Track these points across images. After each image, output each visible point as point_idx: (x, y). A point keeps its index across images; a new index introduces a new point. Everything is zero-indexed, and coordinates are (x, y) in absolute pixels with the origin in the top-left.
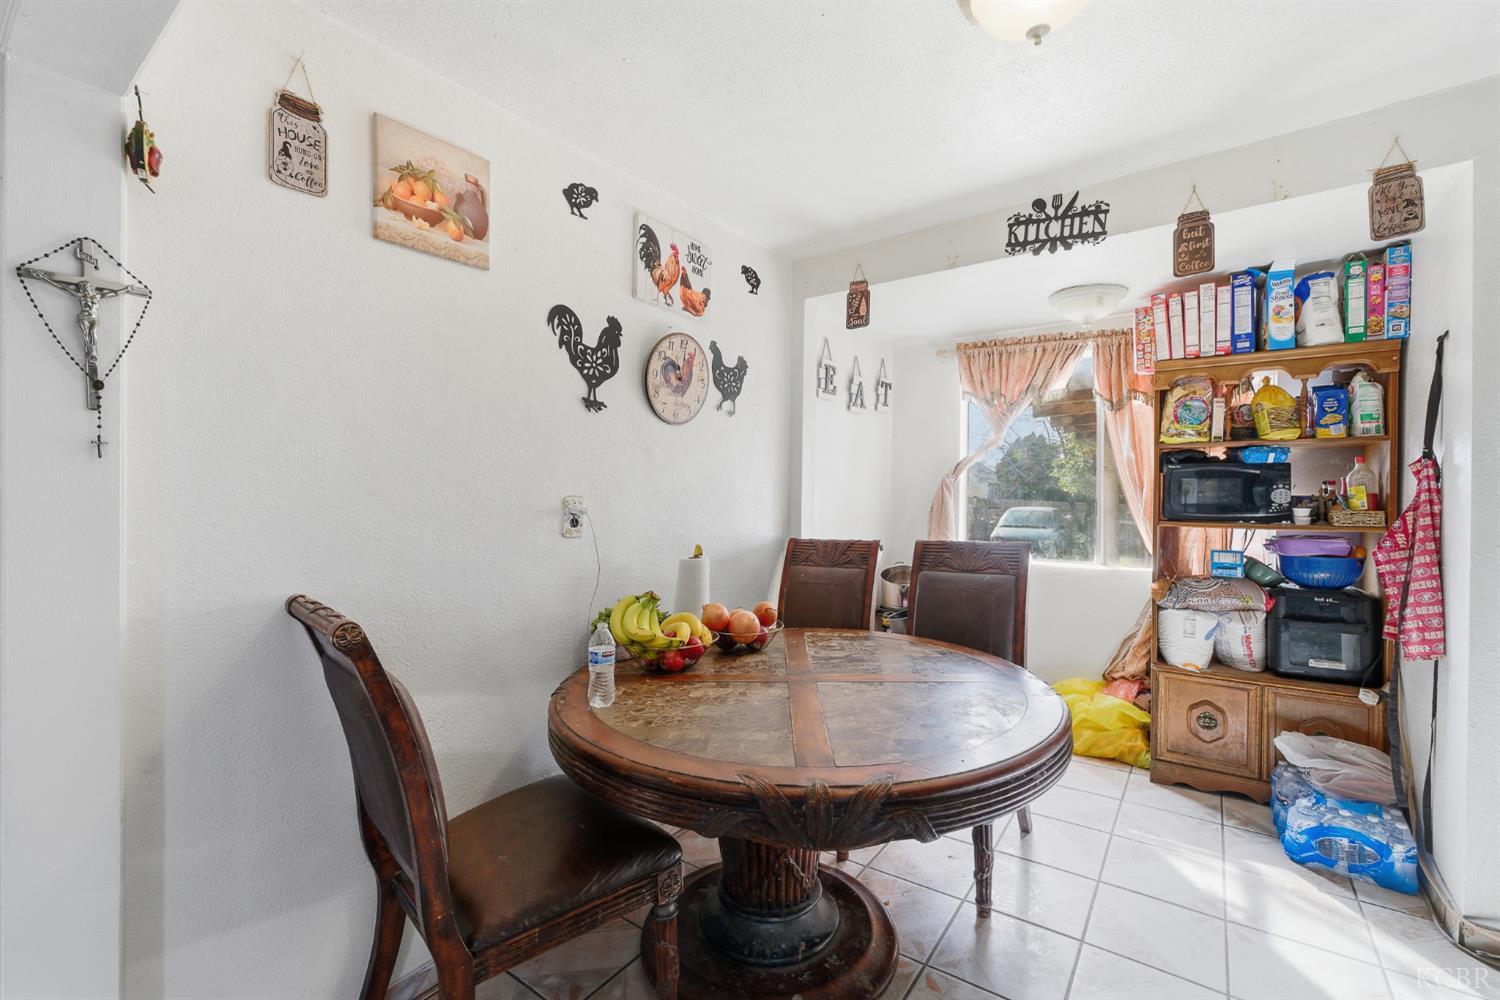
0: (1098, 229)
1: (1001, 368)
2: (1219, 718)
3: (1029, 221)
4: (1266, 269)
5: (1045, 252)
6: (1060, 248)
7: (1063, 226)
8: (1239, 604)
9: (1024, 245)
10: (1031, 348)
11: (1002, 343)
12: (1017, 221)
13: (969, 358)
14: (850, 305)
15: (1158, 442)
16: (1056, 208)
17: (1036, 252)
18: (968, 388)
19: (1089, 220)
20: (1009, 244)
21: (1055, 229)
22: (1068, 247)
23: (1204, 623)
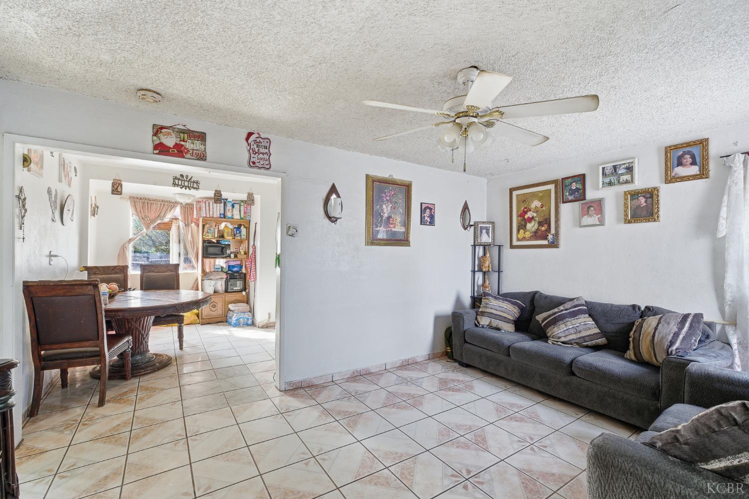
0: (197, 187)
1: (148, 208)
2: (216, 304)
3: (179, 179)
4: (227, 199)
5: (184, 189)
6: (188, 189)
7: (188, 184)
8: (220, 277)
9: (178, 185)
10: (159, 203)
11: (149, 199)
12: (175, 178)
13: (135, 202)
14: (113, 186)
15: (203, 238)
16: (187, 178)
17: (181, 188)
18: (134, 212)
19: (195, 184)
20: (173, 184)
21: (186, 184)
22: (190, 189)
23: (213, 282)
